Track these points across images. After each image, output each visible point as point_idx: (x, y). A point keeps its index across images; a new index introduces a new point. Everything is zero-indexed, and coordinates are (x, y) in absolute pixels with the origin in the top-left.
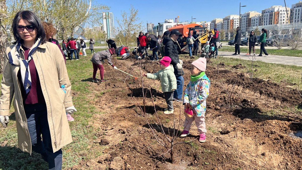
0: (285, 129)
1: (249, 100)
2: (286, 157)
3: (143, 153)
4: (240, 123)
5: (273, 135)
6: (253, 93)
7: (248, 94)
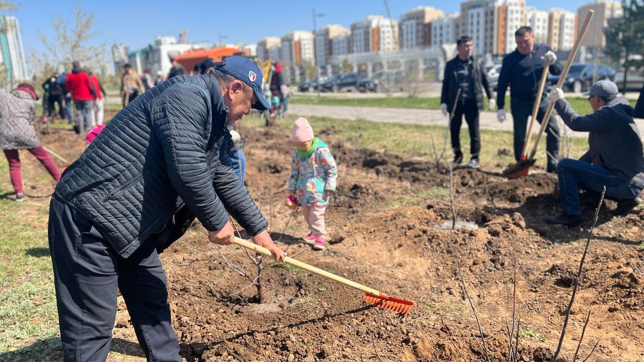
0: (426, 221)
1: (363, 186)
2: (435, 260)
3: (202, 296)
4: (357, 223)
5: (411, 231)
6: (364, 174)
7: (357, 177)
